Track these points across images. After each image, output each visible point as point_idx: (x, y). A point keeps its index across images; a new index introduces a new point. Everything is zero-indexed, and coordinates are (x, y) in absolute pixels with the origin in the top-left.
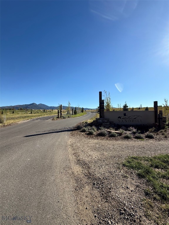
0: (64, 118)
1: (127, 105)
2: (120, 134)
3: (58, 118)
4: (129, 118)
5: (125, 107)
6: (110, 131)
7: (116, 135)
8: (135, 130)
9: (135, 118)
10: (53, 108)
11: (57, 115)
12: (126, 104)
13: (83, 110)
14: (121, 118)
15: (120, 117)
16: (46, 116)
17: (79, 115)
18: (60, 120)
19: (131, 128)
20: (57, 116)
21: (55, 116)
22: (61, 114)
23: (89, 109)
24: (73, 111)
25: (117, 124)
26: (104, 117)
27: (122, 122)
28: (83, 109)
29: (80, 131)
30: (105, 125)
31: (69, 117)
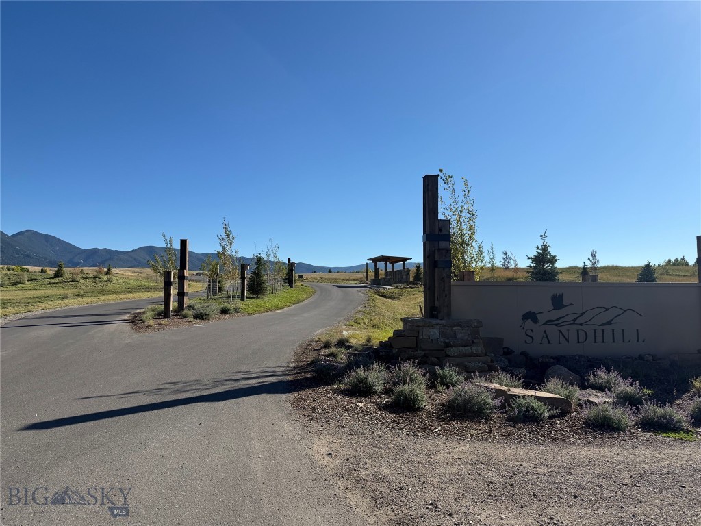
0: (198, 317)
1: (552, 251)
2: (562, 408)
3: (165, 314)
4: (579, 321)
5: (543, 259)
6: (505, 388)
7: (547, 415)
8: (625, 387)
9: (609, 323)
10: (105, 259)
11: (155, 302)
12: (545, 248)
13: (291, 273)
14: (535, 321)
15: (530, 316)
16: (73, 303)
17: (276, 301)
18: (176, 330)
19: (602, 375)
20: (162, 307)
21: (144, 303)
22: (181, 294)
23: (315, 270)
24: (243, 278)
25: (523, 354)
26: (449, 315)
27: (545, 340)
28: (291, 266)
29: (342, 392)
30: (465, 355)
31: (225, 311)
